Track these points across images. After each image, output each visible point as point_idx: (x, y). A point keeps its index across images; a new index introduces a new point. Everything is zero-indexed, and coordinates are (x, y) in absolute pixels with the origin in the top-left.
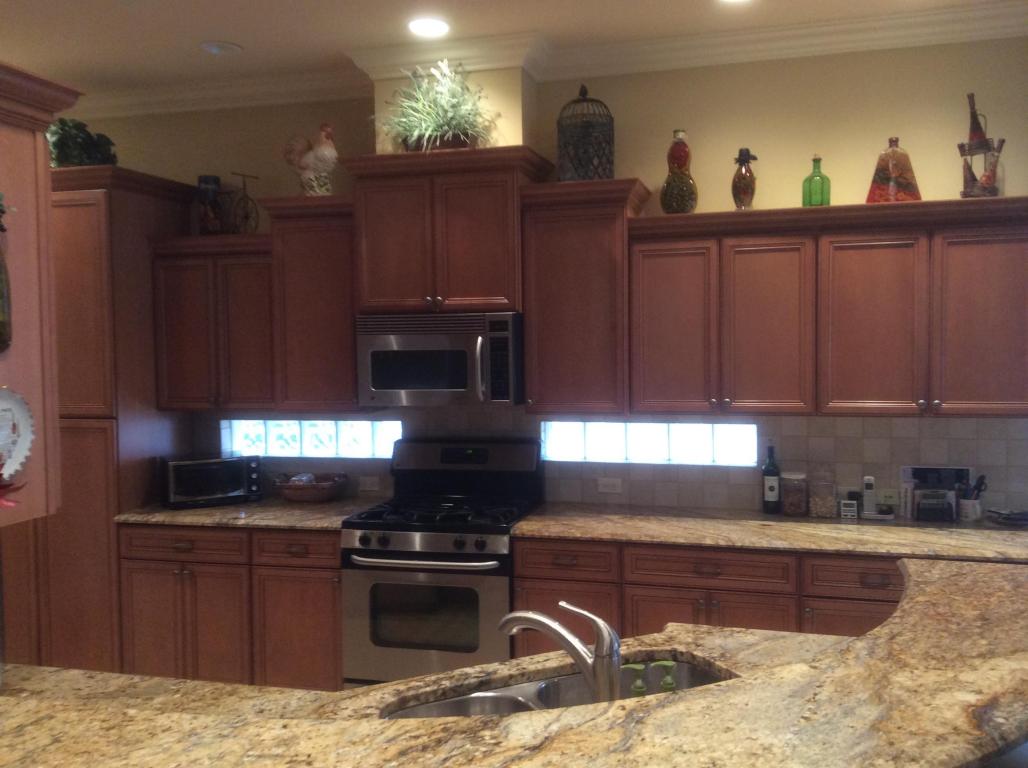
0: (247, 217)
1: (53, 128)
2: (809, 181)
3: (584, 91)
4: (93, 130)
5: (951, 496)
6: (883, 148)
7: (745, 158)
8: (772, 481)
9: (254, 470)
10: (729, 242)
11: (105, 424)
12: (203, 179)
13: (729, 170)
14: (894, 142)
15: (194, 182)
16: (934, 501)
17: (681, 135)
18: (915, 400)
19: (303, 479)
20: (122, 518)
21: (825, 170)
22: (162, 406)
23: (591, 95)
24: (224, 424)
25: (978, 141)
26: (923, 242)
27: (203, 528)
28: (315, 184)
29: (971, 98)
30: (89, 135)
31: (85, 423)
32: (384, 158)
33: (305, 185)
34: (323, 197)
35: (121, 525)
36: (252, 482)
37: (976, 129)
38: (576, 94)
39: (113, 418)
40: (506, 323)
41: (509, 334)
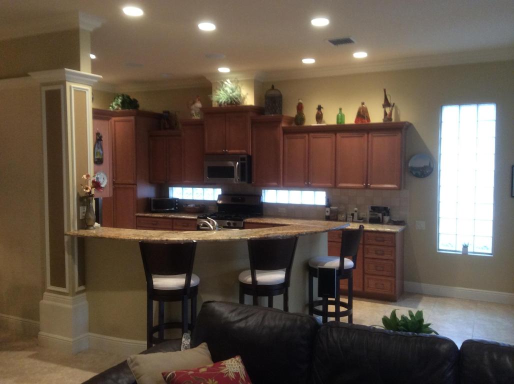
0: (176, 124)
1: (120, 97)
2: (338, 116)
3: (273, 87)
4: (132, 98)
5: (380, 215)
6: (360, 105)
7: (320, 108)
8: (328, 209)
9: (176, 202)
10: (311, 134)
11: (134, 186)
12: (165, 112)
13: (315, 112)
14: (363, 104)
15: (162, 113)
16: (374, 216)
17: (300, 101)
18: (363, 183)
19: (192, 206)
20: (138, 214)
21: (343, 112)
22: (151, 181)
23: (275, 88)
24: (170, 188)
25: (387, 104)
26: (366, 135)
27: (160, 218)
28: (194, 114)
29: (385, 90)
30: (130, 99)
31: (128, 186)
32: (215, 108)
33: (192, 115)
34: (197, 119)
35: (137, 216)
36: (176, 206)
37: (386, 99)
38: (270, 87)
39: (135, 184)
40: (245, 158)
41: (246, 162)
